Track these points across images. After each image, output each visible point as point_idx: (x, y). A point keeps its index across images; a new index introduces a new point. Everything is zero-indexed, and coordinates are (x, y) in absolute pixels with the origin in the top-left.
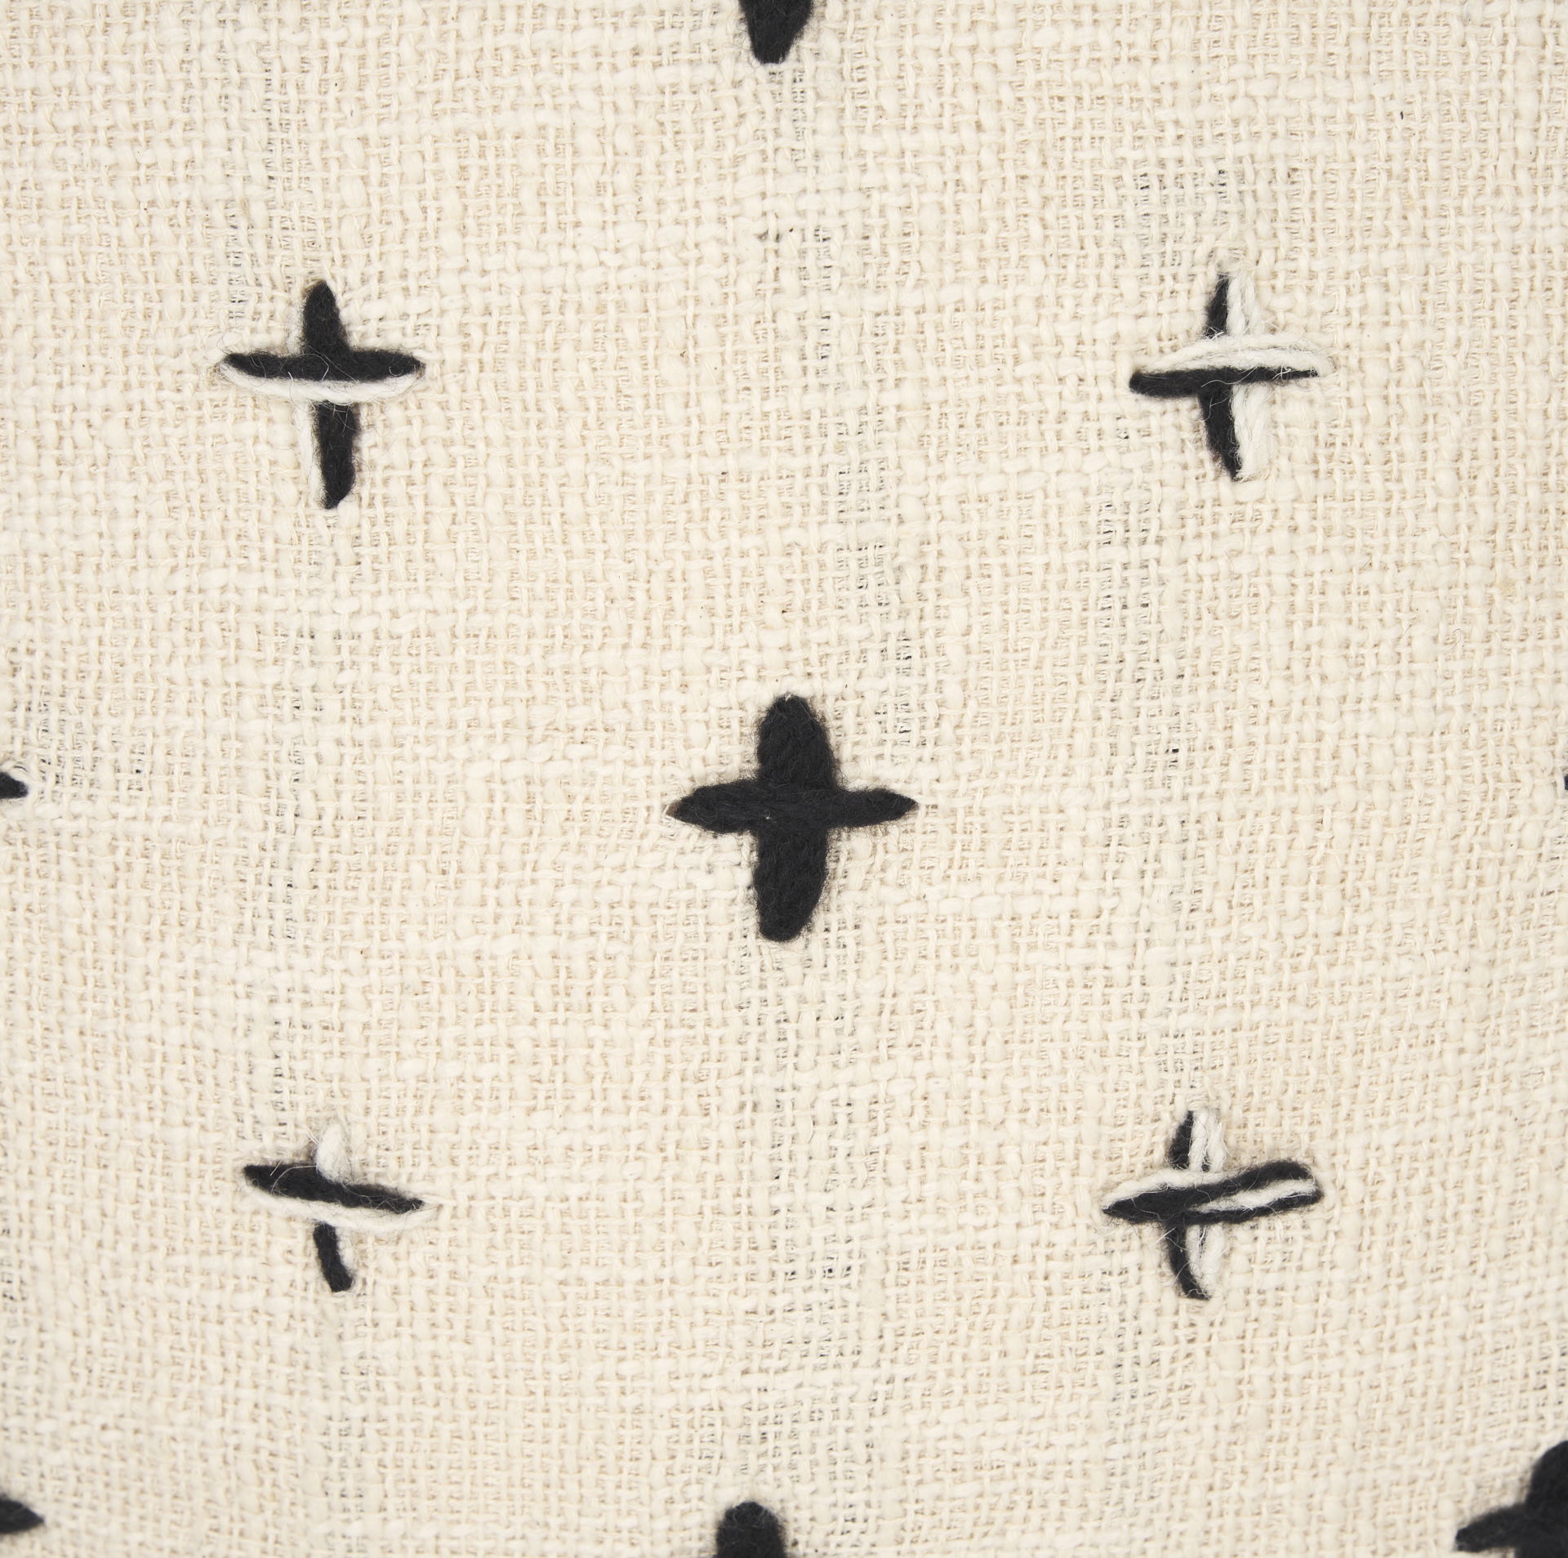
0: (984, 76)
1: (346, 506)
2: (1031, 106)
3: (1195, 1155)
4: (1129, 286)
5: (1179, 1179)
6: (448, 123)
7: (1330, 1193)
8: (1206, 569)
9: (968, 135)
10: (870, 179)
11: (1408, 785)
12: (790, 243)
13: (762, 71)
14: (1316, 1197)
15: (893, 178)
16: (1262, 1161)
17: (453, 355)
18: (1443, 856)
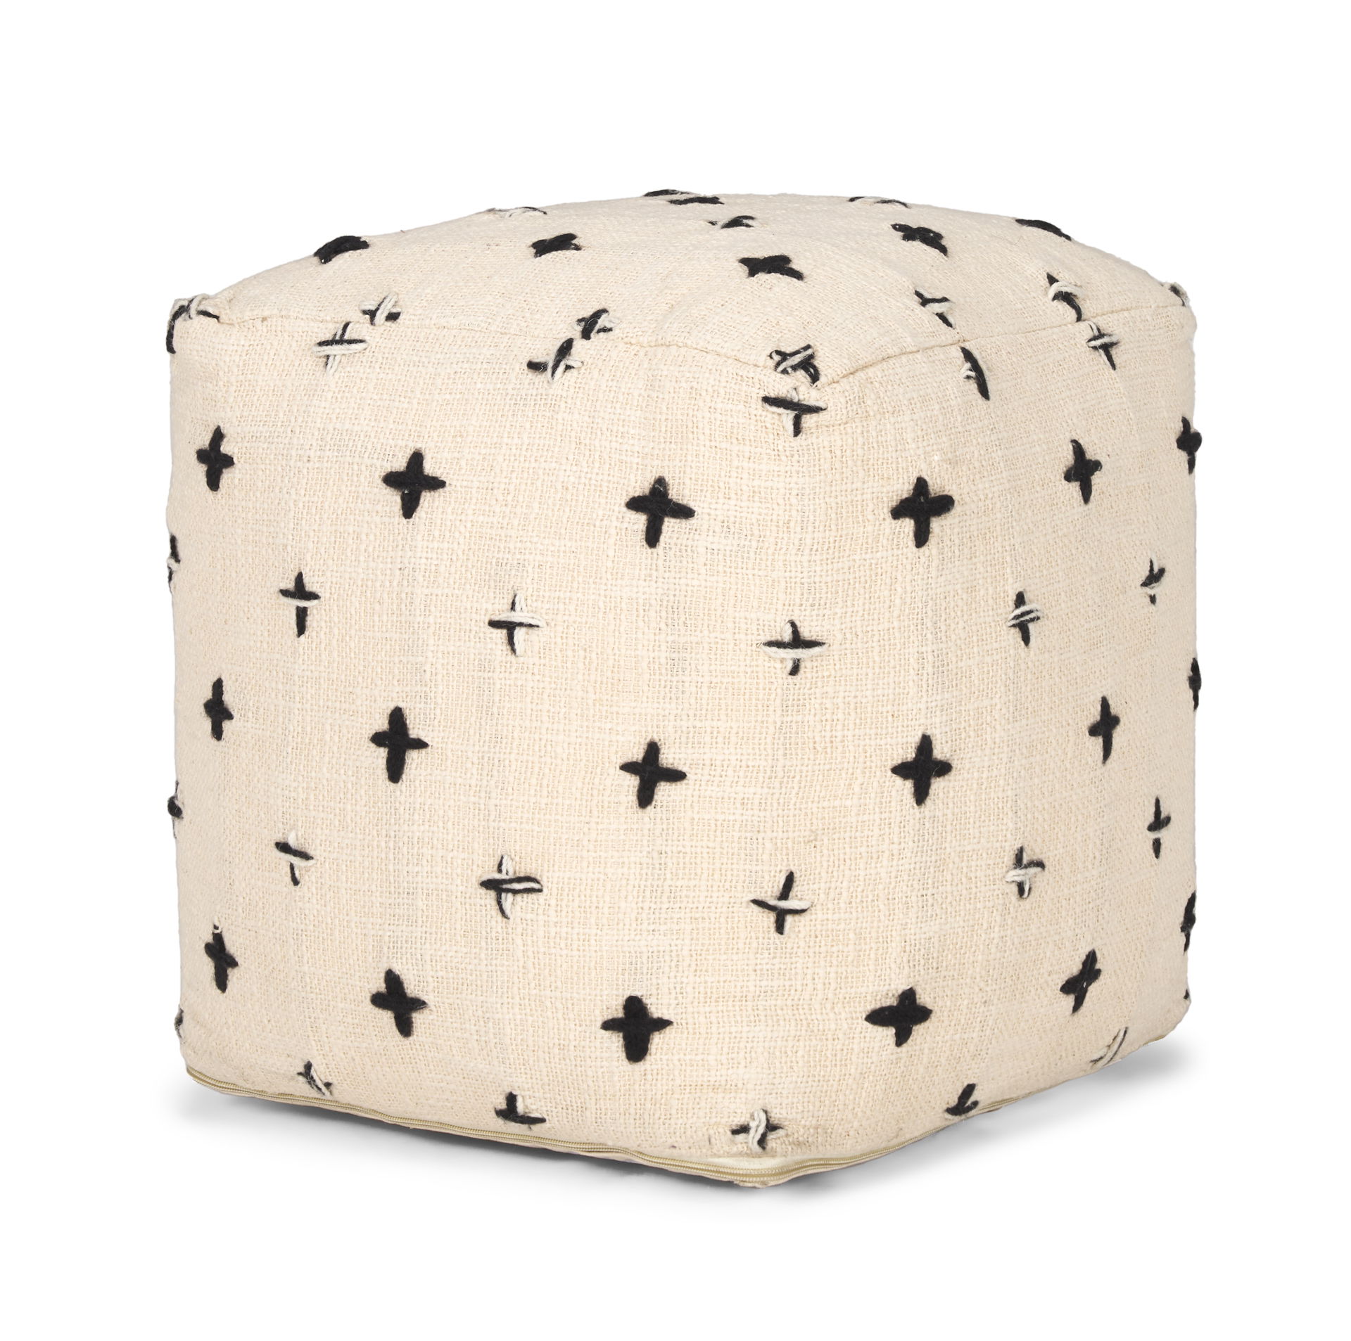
0: (463, 529)
1: (302, 637)
2: (473, 539)
3: (504, 868)
4: (492, 595)
5: (497, 876)
6: (334, 528)
7: (545, 890)
8: (508, 682)
9: (455, 545)
10: (429, 555)
11: (568, 759)
12: (406, 572)
13: (404, 521)
14: (540, 891)
15: (435, 556)
16: (522, 875)
17: (328, 595)
18: (580, 785)
